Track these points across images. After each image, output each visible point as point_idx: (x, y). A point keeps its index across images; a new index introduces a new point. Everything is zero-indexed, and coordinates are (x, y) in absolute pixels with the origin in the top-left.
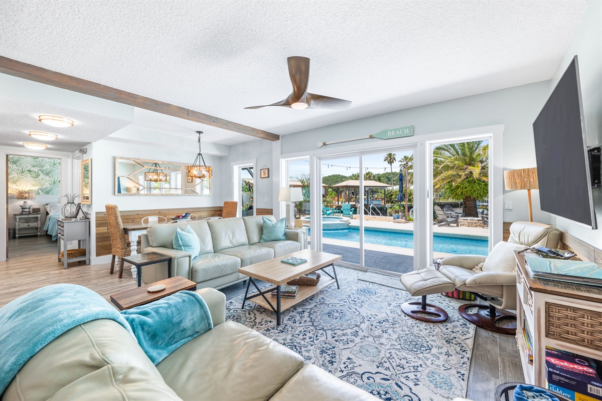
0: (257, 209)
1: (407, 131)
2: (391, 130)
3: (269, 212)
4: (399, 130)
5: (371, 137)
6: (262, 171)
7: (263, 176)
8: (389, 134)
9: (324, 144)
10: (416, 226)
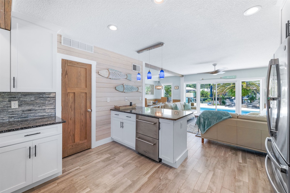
0: (173, 100)
1: (234, 77)
2: (228, 76)
3: (179, 101)
4: (231, 76)
5: (221, 78)
6: (175, 87)
7: (176, 88)
8: (228, 77)
9: (203, 79)
10: (236, 109)
